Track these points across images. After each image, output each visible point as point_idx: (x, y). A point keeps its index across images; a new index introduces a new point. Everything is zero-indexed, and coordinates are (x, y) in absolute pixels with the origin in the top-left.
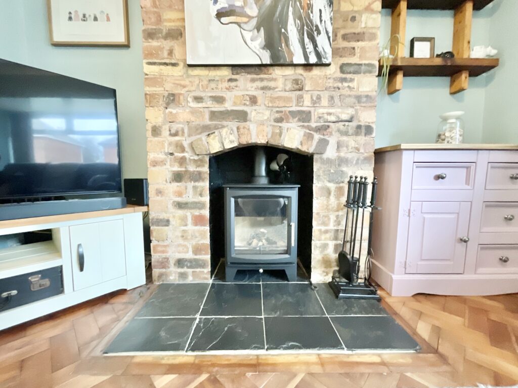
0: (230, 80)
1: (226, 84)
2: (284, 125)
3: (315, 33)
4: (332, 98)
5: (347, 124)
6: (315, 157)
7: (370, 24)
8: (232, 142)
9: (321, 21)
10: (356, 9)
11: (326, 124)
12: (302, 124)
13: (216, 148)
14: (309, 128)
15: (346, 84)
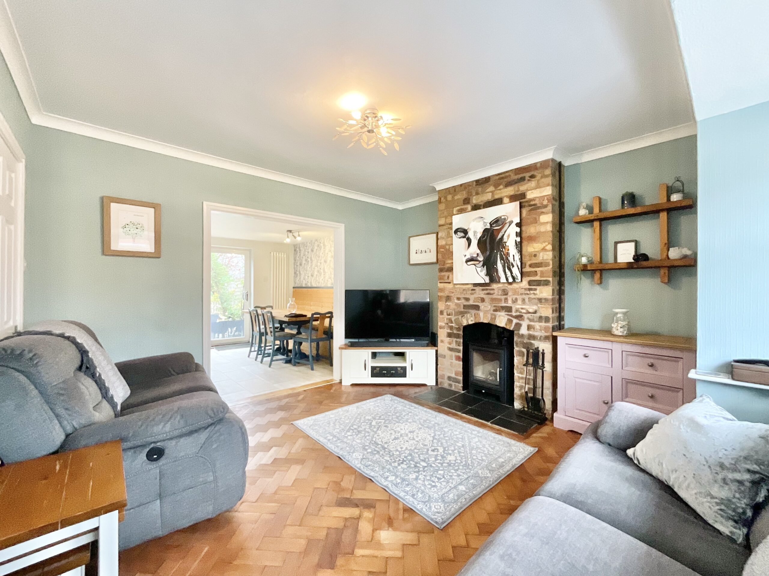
0: (473, 290)
1: (470, 292)
2: (498, 313)
3: (511, 267)
4: (524, 300)
5: (533, 315)
6: (515, 332)
7: (545, 257)
8: (472, 321)
9: (514, 260)
10: (536, 250)
11: (521, 314)
12: (507, 313)
13: (465, 323)
14: (511, 316)
15: (532, 292)
